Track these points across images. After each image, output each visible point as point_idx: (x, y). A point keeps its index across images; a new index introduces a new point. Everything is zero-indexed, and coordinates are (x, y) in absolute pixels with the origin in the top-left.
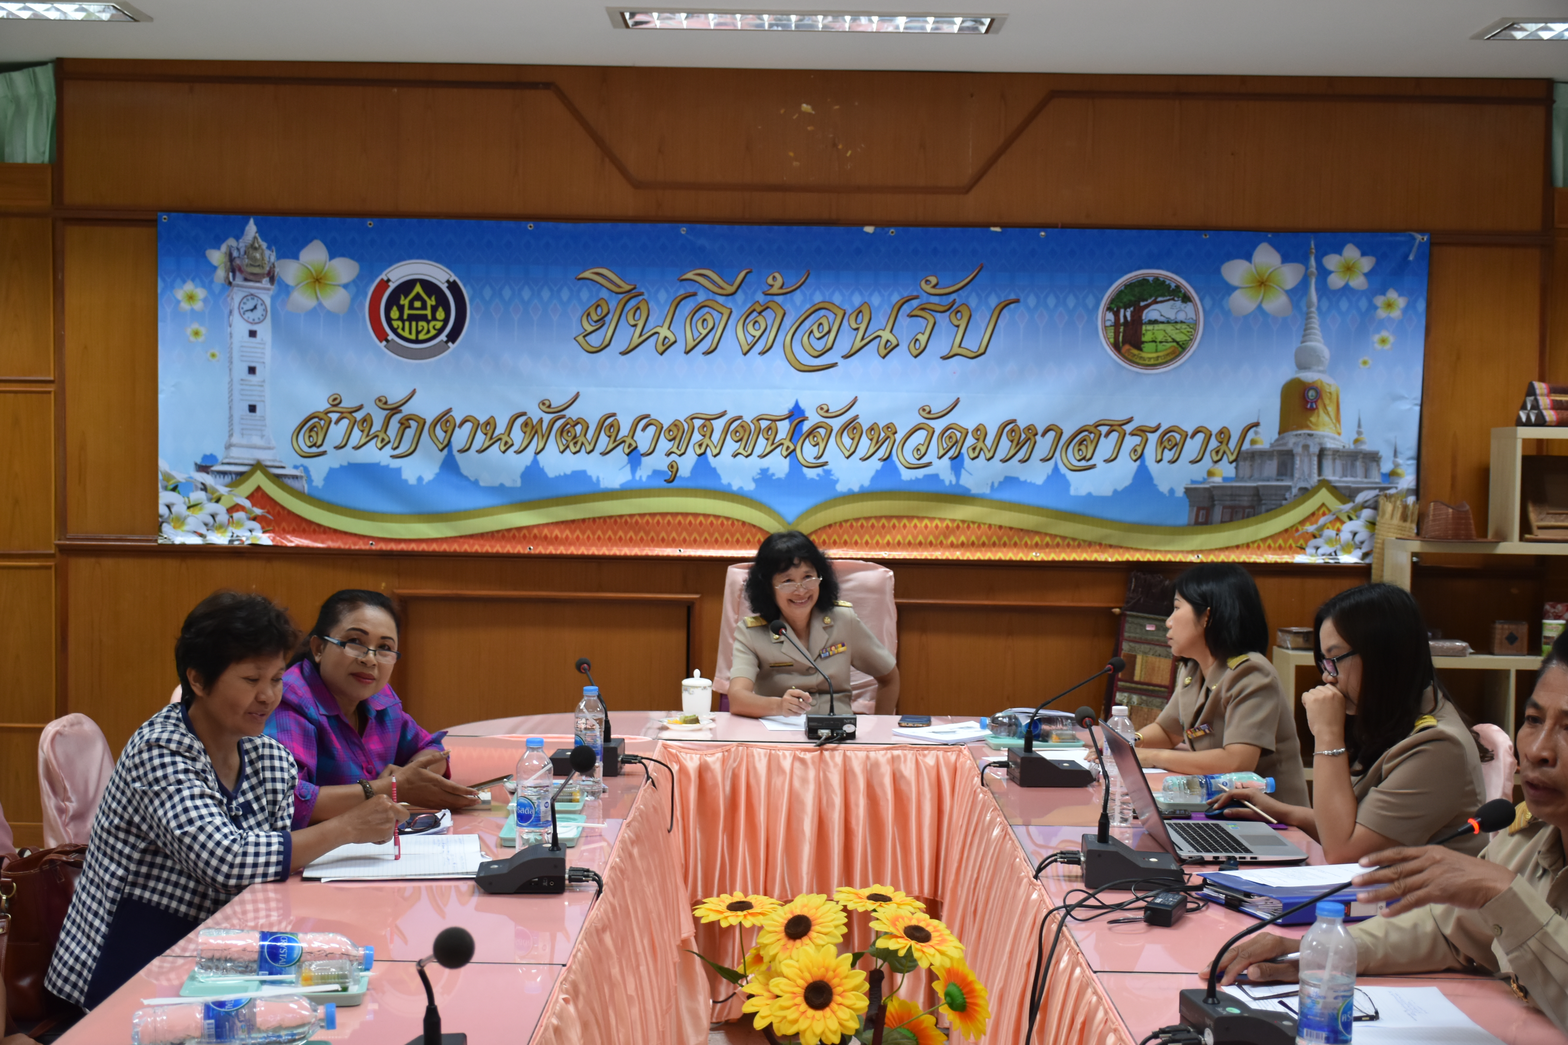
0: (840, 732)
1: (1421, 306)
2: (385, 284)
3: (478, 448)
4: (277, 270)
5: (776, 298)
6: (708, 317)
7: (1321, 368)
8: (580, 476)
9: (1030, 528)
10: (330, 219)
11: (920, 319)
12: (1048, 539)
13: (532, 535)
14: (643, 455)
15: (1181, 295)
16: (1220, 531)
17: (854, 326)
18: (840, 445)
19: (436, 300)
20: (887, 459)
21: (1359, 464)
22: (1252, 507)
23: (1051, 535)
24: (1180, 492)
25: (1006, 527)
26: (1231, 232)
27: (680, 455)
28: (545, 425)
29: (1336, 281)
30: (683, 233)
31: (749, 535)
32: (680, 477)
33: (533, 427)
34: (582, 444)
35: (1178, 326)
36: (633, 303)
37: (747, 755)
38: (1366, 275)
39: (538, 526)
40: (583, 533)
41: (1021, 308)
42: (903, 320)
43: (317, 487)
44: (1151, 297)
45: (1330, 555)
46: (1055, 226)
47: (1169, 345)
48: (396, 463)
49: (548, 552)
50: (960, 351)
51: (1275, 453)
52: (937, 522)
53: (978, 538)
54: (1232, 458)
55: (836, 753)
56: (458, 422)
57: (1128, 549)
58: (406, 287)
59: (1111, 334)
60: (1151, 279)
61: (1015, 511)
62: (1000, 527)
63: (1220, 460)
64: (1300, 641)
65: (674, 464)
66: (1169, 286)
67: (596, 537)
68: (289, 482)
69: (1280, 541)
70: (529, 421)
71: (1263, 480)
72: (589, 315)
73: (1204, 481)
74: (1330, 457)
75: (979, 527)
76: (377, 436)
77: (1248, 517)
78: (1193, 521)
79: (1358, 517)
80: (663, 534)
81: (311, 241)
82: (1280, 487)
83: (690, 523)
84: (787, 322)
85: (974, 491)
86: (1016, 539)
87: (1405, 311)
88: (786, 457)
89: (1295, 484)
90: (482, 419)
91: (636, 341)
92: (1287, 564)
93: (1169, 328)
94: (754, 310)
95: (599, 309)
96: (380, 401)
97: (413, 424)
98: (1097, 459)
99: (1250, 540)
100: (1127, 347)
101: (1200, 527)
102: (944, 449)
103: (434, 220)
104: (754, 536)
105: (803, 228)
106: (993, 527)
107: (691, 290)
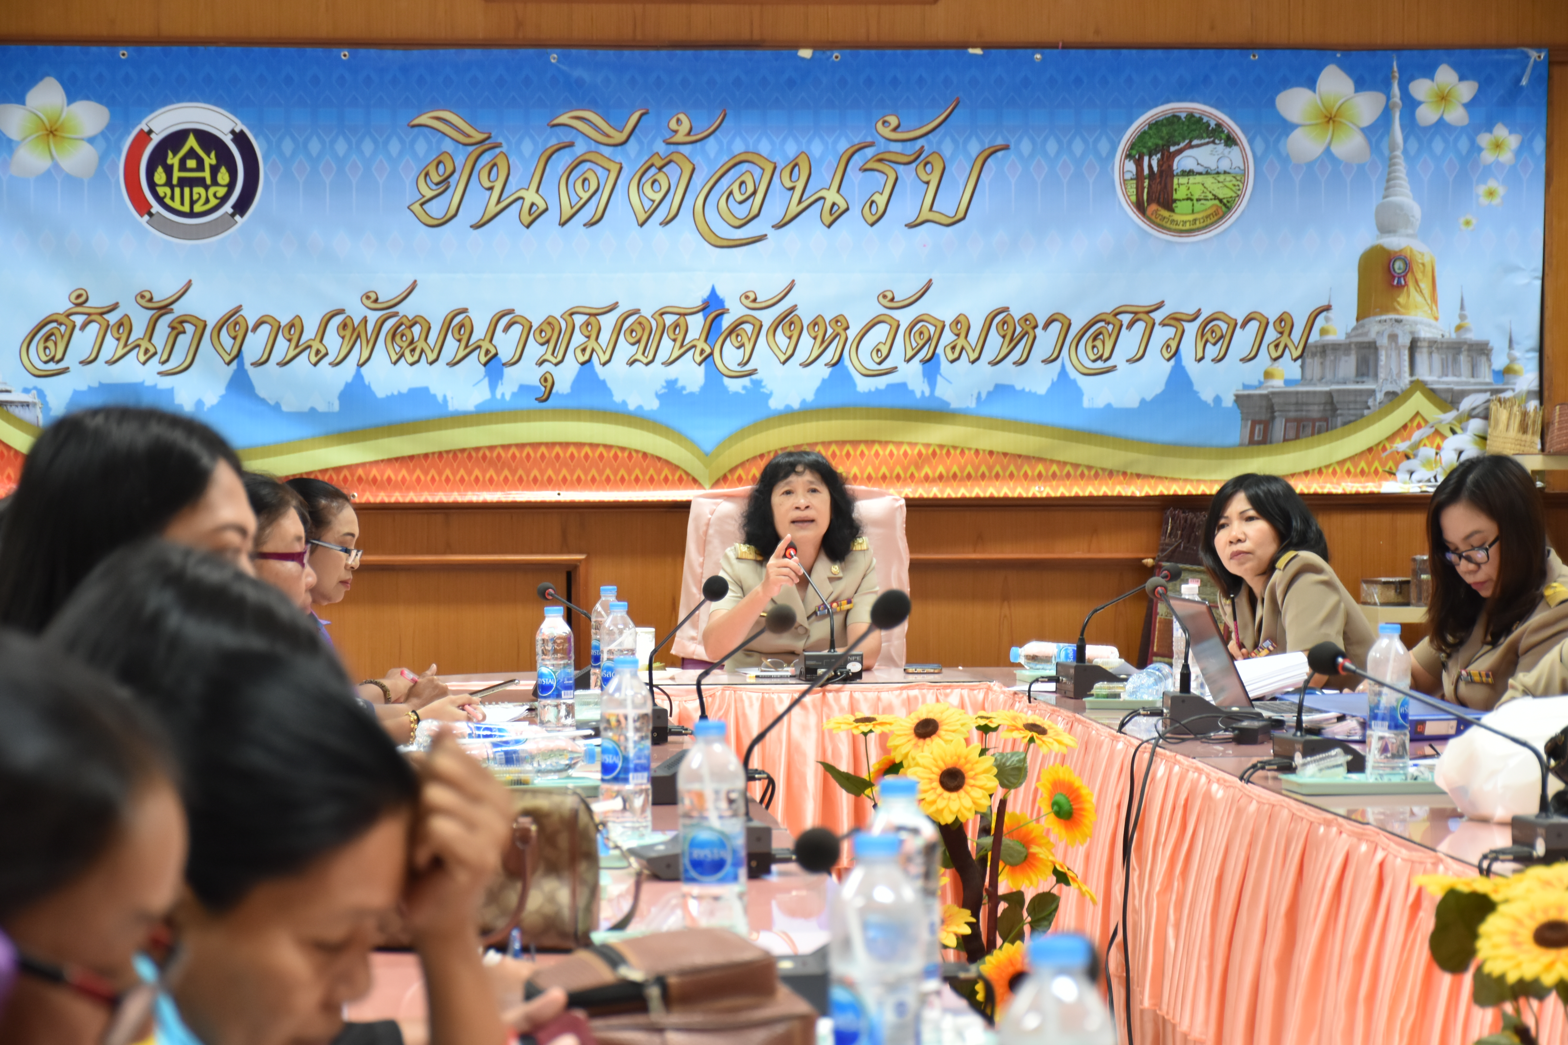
0: (843, 670)
1: (1539, 145)
2: (145, 136)
3: (279, 360)
5: (682, 149)
6: (589, 175)
7: (1410, 231)
8: (421, 394)
9: (1032, 454)
10: (67, 48)
11: (876, 173)
12: (1055, 468)
13: (356, 478)
14: (504, 365)
15: (1223, 136)
16: (1283, 453)
17: (789, 184)
18: (772, 345)
19: (217, 157)
20: (836, 364)
21: (1463, 358)
22: (1326, 420)
23: (1058, 463)
24: (1228, 401)
25: (998, 453)
26: (1288, 52)
27: (556, 364)
28: (370, 326)
29: (1427, 114)
30: (553, 61)
31: (652, 471)
32: (557, 393)
33: (354, 329)
34: (422, 351)
35: (1221, 178)
36: (487, 158)
37: (736, 701)
38: (1467, 106)
39: (363, 465)
40: (426, 473)
41: (1011, 157)
44: (1184, 139)
45: (1429, 481)
46: (1054, 46)
47: (1209, 203)
48: (166, 383)
49: (378, 500)
50: (931, 216)
51: (1353, 346)
52: (905, 447)
53: (962, 469)
54: (1296, 354)
55: (841, 695)
56: (251, 326)
57: (1161, 478)
58: (175, 140)
59: (1132, 190)
60: (1183, 115)
61: (1009, 431)
62: (991, 453)
63: (1281, 356)
64: (1391, 594)
65: (548, 376)
66: (1208, 124)
67: (444, 478)
68: (18, 411)
69: (1363, 464)
70: (348, 321)
71: (1338, 383)
72: (427, 174)
73: (1260, 385)
74: (1425, 350)
75: (962, 452)
76: (139, 346)
77: (1319, 432)
78: (1247, 441)
79: (1464, 430)
80: (535, 472)
81: (41, 79)
82: (1361, 392)
83: (572, 456)
84: (698, 180)
85: (954, 405)
86: (1012, 468)
87: (1518, 153)
88: (700, 364)
89: (1380, 386)
90: (284, 321)
91: (493, 209)
92: (1372, 494)
93: (1209, 181)
94: (652, 165)
95: (441, 167)
96: (143, 297)
97: (189, 328)
98: (1119, 358)
99: (1323, 464)
100: (1154, 207)
101: (1255, 448)
102: (913, 349)
103: (212, 48)
104: (659, 473)
105: (716, 52)
106: (981, 453)
107: (567, 140)
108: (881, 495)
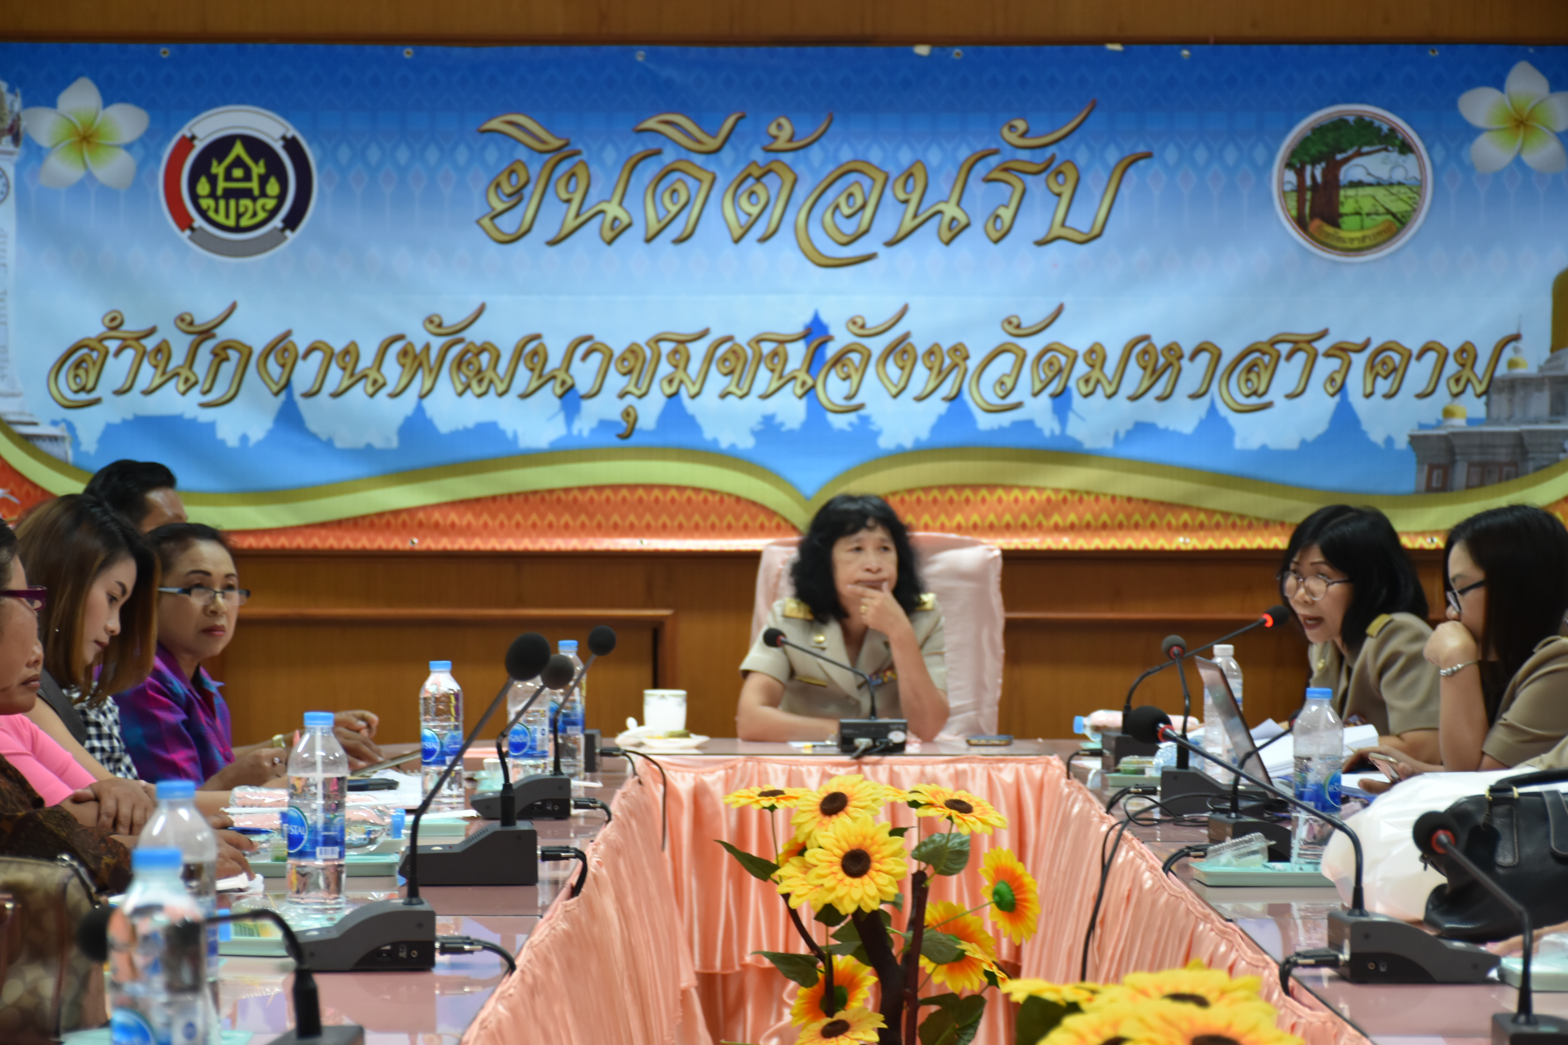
0: (884, 740)
2: (187, 143)
3: (332, 390)
4: (24, 124)
5: (783, 156)
6: (679, 186)
8: (488, 430)
9: (1175, 501)
10: (103, 46)
11: (1001, 184)
12: (1202, 517)
13: (416, 522)
14: (583, 397)
15: (1398, 142)
16: (1465, 501)
17: (902, 196)
18: (882, 377)
19: (267, 166)
20: (955, 398)
22: (1514, 464)
23: (1206, 511)
24: (1402, 442)
25: (1138, 500)
26: (1473, 47)
27: (640, 397)
28: (434, 354)
30: (639, 59)
31: (746, 517)
32: (641, 429)
33: (415, 357)
34: (491, 382)
35: (1395, 190)
36: (565, 166)
37: (759, 774)
39: (424, 508)
40: (494, 518)
41: (1154, 165)
42: (976, 187)
43: (87, 454)
44: (1352, 145)
46: (1203, 41)
47: (1380, 219)
48: (207, 416)
49: (440, 547)
50: (1063, 232)
51: (1546, 381)
52: (1033, 493)
53: (1096, 517)
54: (1480, 389)
55: (880, 769)
56: (301, 352)
58: (220, 147)
59: (1293, 203)
60: (1351, 119)
61: (1150, 475)
62: (1130, 499)
63: (1462, 392)
65: (631, 410)
66: (1379, 129)
67: (513, 522)
68: (46, 446)
70: (409, 348)
71: (1529, 422)
72: (498, 186)
73: (1439, 425)
75: (1097, 499)
76: (178, 374)
77: (1507, 478)
78: (1423, 486)
80: (616, 518)
81: (75, 79)
82: (1556, 433)
83: (657, 500)
84: (801, 192)
85: (1088, 445)
86: (1154, 516)
88: (800, 397)
90: (338, 346)
91: (571, 223)
93: (1380, 193)
94: (749, 175)
95: (514, 177)
96: (182, 320)
97: (233, 355)
98: (1276, 394)
100: (1317, 222)
101: (1433, 496)
102: (1041, 381)
103: (262, 46)
104: (754, 518)
105: (822, 50)
106: (1118, 500)
107: (654, 146)
108: (974, 544)
